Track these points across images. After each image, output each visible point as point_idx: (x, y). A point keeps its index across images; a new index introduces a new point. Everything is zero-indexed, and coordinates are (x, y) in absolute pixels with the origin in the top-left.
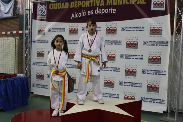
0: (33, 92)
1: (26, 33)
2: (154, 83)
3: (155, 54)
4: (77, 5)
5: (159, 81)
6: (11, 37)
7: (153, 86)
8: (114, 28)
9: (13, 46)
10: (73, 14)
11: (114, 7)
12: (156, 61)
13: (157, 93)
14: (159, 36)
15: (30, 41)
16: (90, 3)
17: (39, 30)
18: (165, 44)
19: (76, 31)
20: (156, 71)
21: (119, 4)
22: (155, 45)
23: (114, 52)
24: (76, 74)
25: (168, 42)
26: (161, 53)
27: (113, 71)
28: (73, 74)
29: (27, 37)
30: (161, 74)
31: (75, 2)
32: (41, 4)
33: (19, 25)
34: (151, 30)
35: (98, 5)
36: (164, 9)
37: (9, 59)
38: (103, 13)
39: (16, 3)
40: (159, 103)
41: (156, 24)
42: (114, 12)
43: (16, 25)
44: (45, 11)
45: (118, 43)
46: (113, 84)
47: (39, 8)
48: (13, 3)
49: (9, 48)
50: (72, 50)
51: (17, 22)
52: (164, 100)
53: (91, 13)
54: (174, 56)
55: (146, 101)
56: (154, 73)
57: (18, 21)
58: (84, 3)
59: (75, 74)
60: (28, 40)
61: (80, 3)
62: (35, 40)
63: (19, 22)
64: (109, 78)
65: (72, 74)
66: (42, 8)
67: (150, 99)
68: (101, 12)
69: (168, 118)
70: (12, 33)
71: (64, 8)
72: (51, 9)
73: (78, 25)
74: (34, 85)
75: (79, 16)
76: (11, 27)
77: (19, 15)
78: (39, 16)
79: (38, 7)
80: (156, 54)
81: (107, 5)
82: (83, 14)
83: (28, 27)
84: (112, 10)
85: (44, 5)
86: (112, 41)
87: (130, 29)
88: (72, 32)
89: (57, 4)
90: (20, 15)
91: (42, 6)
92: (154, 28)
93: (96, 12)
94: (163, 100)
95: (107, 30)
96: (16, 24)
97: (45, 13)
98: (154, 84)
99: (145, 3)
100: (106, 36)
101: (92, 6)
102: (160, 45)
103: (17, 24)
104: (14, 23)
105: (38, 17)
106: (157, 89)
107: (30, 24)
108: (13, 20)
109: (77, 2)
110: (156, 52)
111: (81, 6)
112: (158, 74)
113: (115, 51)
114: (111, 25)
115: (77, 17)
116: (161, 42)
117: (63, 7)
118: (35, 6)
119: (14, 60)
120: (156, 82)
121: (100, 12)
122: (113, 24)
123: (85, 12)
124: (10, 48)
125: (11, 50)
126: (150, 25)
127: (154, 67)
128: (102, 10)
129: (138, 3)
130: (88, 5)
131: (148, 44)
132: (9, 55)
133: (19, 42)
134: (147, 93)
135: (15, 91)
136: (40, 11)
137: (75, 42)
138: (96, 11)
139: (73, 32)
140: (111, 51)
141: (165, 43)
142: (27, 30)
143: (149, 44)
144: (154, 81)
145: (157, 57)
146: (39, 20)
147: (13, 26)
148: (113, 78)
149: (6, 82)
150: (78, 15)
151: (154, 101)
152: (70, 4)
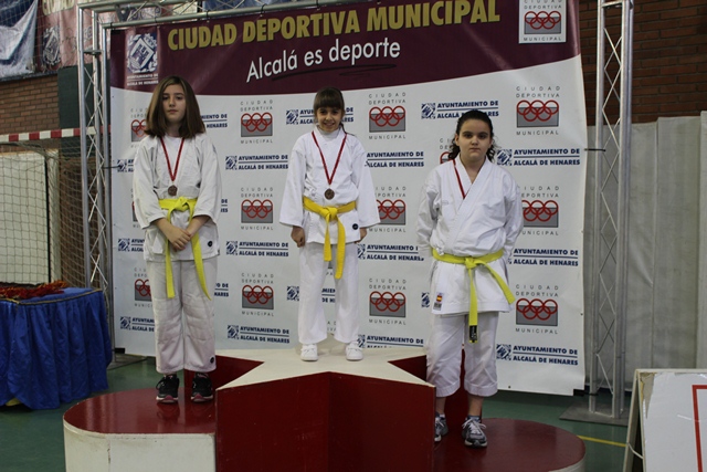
0: (122, 347)
1: (87, 137)
2: (538, 294)
3: (539, 195)
4: (266, 33)
5: (556, 288)
6: (28, 150)
7: (535, 304)
8: (398, 111)
9: (38, 185)
10: (253, 65)
11: (393, 35)
12: (544, 216)
13: (549, 328)
14: (547, 132)
15: (106, 166)
16: (312, 22)
17: (136, 124)
18: (568, 159)
19: (267, 125)
20: (544, 252)
21: (408, 25)
22: (536, 163)
23: (401, 191)
24: (272, 276)
25: (578, 151)
26: (557, 188)
27: (400, 258)
28: (263, 276)
29: (94, 149)
30: (561, 263)
31: (258, 21)
32: (137, 33)
33: (56, 105)
34: (522, 111)
35: (338, 30)
36: (562, 38)
37: (25, 235)
38: (358, 57)
39: (42, 22)
40: (560, 361)
41: (537, 92)
42: (395, 52)
43: (44, 106)
44: (155, 57)
45: (413, 161)
46: (401, 302)
47: (132, 47)
48: (30, 23)
49: (24, 193)
50: (256, 192)
51: (49, 95)
52: (576, 352)
53: (316, 58)
54: (601, 198)
55: (515, 358)
56: (538, 260)
57: (55, 89)
58: (288, 24)
59: (269, 276)
60: (98, 161)
61: (274, 25)
62: (122, 162)
63: (56, 94)
64: (386, 283)
65: (260, 275)
66: (143, 44)
67: (529, 349)
68: (351, 53)
69: (591, 411)
70: (34, 137)
71: (221, 43)
72: (173, 47)
73: (271, 102)
74: (124, 324)
75: (276, 72)
76: (29, 113)
77: (55, 66)
78: (131, 74)
79: (129, 43)
80: (541, 192)
81: (369, 29)
82: (287, 63)
83: (96, 115)
84: (388, 47)
85: (148, 35)
86: (393, 154)
87: (451, 112)
88: (252, 127)
89: (195, 30)
90: (60, 66)
91: (142, 37)
92: (531, 105)
93: (334, 56)
94: (571, 351)
95: (374, 117)
96: (47, 100)
97: (155, 64)
98: (538, 297)
99: (497, 18)
100: (371, 138)
101: (316, 33)
102: (552, 162)
103: (50, 100)
104: (38, 97)
105: (130, 79)
106: (550, 313)
107: (101, 105)
108: (33, 87)
109: (264, 22)
110: (540, 188)
111: (278, 34)
112: (552, 262)
113: (404, 188)
114: (386, 98)
115: (268, 74)
116: (556, 151)
117: (218, 41)
118: (118, 37)
119: (46, 237)
120: (544, 289)
121: (345, 55)
122: (393, 97)
123: (295, 57)
124: (27, 192)
125: (31, 201)
126: (518, 96)
127: (537, 238)
128: (354, 47)
129: (473, 20)
130: (303, 31)
131: (513, 160)
132: (25, 218)
133: (60, 169)
134: (518, 330)
135: (61, 341)
136: (135, 55)
137: (265, 164)
138: (334, 52)
139: (257, 126)
140: (390, 188)
141: (569, 153)
142: (91, 125)
143: (518, 160)
144: (540, 287)
145: (544, 205)
146: (133, 88)
147: (34, 107)
148: (401, 282)
149: (30, 309)
150: (269, 69)
151: (543, 357)
152: (240, 31)
